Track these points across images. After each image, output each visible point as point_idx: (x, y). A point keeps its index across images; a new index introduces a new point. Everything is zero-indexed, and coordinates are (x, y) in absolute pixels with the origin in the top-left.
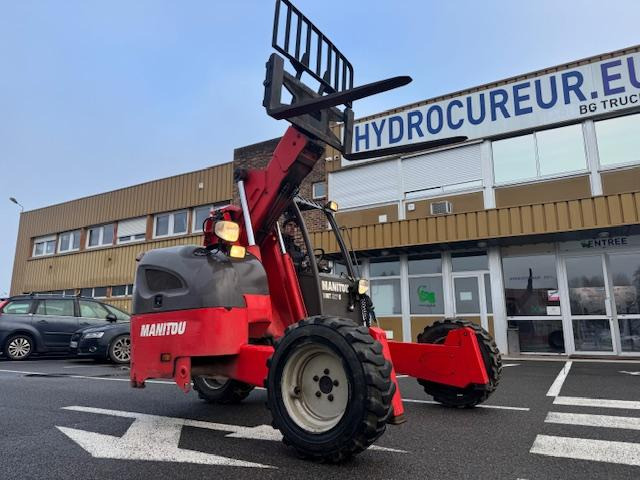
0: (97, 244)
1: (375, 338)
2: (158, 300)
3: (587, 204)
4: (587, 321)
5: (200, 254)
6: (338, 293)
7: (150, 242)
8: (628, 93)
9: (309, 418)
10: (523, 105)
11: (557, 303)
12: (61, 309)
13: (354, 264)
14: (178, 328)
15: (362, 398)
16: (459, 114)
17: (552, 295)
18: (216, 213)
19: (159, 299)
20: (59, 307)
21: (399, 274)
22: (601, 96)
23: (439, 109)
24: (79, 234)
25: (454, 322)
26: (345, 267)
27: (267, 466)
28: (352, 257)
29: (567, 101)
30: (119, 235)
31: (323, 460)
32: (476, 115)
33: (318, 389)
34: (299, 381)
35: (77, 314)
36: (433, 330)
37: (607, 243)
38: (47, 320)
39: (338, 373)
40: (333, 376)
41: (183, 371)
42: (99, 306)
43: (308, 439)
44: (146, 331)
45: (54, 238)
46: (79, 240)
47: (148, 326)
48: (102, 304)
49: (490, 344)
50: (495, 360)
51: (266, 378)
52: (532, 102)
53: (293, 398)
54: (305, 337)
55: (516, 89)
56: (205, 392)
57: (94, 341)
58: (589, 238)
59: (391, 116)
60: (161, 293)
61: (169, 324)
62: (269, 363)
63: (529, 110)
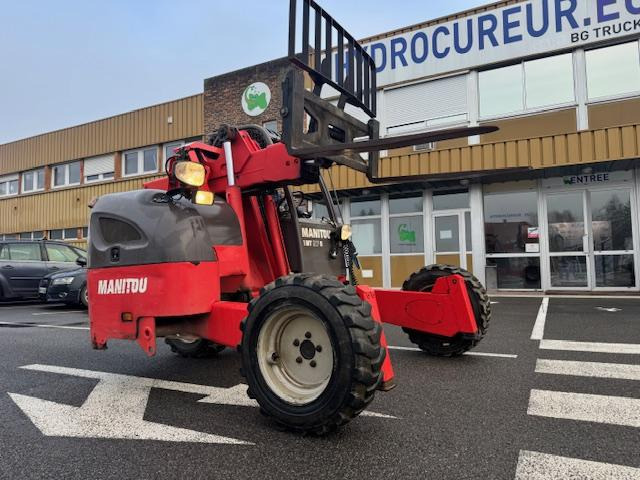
0: (63, 184)
1: (363, 299)
2: (115, 253)
3: (573, 139)
4: (563, 257)
5: (159, 200)
6: (320, 239)
7: (119, 181)
8: (621, 20)
9: (289, 386)
10: (513, 32)
11: (535, 240)
12: (28, 253)
13: (335, 203)
14: (140, 285)
15: (349, 367)
16: (445, 41)
17: (532, 232)
18: (180, 151)
19: (116, 251)
20: (27, 251)
21: (380, 214)
22: (594, 23)
23: (423, 36)
24: (43, 172)
25: (442, 268)
26: (325, 207)
27: (242, 442)
28: (333, 196)
29: (559, 28)
30: (86, 173)
31: (305, 433)
32: (463, 44)
33: (299, 354)
34: (277, 346)
35: (45, 258)
36: (420, 277)
37: (589, 179)
38: (12, 265)
39: (320, 338)
40: (315, 341)
41: (147, 333)
42: (68, 250)
43: (288, 411)
44: (103, 287)
45: (17, 177)
46: (44, 180)
47: (106, 282)
48: (71, 248)
49: (479, 291)
50: (485, 308)
51: (239, 343)
52: (522, 30)
53: (270, 364)
54: (284, 299)
55: (506, 14)
56: (178, 346)
57: (64, 288)
58: (572, 174)
59: (373, 43)
60: (117, 245)
61: (129, 280)
62: (242, 327)
63: (519, 38)
